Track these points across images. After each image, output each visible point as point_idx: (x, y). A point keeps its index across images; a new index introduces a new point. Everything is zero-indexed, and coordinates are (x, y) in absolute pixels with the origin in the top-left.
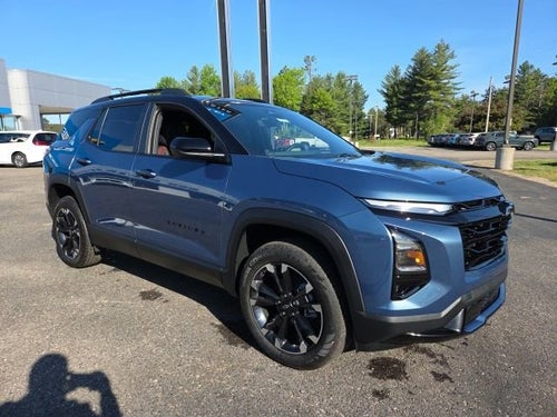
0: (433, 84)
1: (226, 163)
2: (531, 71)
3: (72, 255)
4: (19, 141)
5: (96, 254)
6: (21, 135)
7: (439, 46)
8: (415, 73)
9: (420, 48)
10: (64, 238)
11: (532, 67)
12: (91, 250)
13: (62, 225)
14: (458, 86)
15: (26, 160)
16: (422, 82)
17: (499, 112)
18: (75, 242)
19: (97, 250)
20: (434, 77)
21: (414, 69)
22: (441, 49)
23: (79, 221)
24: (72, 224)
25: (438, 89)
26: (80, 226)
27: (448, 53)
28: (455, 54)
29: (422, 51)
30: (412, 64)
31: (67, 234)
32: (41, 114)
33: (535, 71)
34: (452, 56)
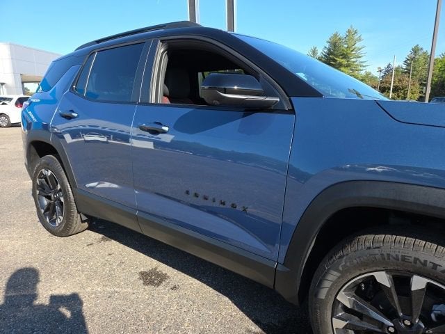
0: (344, 62)
1: (283, 111)
2: (420, 53)
3: (54, 222)
4: (3, 104)
5: (83, 222)
6: (5, 99)
7: (349, 32)
8: (330, 53)
9: (334, 33)
10: (45, 202)
11: (422, 49)
12: (77, 218)
13: (44, 188)
14: (364, 64)
15: (9, 121)
16: (335, 61)
17: (400, 85)
18: (58, 208)
19: (84, 218)
20: (345, 56)
21: (329, 50)
22: (351, 34)
23: (63, 185)
24: (55, 187)
25: (348, 66)
26: (63, 190)
27: (356, 37)
28: (362, 38)
29: (336, 35)
30: (327, 45)
31: (49, 198)
32: (23, 83)
33: (424, 53)
34: (360, 39)
